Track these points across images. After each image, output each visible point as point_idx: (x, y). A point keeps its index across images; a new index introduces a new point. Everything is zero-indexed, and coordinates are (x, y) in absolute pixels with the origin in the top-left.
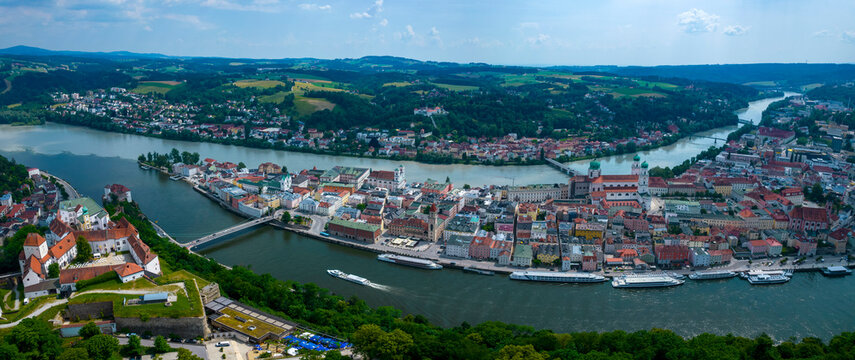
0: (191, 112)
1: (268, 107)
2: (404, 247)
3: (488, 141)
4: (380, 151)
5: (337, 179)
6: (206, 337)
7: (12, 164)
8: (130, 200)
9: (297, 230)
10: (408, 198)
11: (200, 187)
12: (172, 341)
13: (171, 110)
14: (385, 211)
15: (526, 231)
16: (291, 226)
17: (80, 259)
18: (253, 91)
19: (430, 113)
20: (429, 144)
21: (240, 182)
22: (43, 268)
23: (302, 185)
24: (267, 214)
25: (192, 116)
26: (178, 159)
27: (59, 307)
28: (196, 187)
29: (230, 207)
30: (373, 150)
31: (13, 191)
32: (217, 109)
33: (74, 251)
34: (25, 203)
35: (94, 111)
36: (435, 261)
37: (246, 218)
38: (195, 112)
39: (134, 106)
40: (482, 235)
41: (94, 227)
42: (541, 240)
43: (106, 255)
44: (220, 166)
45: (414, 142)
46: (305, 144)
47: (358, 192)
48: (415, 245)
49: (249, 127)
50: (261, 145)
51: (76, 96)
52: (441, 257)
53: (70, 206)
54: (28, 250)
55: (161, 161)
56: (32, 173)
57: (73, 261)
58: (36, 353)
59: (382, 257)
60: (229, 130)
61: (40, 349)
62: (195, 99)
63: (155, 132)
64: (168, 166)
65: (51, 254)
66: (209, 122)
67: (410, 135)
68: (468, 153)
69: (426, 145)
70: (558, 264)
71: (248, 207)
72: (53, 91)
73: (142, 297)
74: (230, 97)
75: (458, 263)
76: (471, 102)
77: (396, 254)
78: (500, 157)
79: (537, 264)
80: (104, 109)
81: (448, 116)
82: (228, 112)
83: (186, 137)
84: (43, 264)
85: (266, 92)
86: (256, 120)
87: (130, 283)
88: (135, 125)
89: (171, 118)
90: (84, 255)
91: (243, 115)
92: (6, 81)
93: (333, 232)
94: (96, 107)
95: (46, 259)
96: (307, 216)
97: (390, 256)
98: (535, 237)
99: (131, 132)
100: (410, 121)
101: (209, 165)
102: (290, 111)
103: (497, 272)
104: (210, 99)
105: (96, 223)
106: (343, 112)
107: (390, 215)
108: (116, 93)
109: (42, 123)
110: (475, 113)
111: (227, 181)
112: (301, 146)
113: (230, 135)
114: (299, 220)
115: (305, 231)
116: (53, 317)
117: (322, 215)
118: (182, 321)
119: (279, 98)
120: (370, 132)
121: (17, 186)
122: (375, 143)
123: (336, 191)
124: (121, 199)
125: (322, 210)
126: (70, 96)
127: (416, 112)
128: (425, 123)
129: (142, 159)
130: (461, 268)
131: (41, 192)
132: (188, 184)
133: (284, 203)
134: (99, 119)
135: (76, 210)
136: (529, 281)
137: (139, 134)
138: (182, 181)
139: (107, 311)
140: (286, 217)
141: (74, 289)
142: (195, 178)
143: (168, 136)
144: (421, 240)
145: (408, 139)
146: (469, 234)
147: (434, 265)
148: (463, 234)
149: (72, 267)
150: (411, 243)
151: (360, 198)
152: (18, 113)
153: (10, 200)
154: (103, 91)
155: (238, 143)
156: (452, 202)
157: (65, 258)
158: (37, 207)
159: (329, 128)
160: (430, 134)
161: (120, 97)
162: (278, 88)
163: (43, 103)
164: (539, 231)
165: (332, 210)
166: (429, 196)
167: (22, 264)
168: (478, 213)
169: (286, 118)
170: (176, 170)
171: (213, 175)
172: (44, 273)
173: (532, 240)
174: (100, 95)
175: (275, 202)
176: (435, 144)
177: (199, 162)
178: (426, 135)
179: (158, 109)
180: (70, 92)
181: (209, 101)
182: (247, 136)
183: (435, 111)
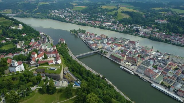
0: (88, 16)
1: (110, 16)
2: (128, 66)
3: (180, 36)
4: (138, 34)
5: (120, 41)
6: (61, 79)
7: (35, 31)
8: (65, 43)
9: (103, 55)
10: (137, 51)
11: (84, 40)
12: (55, 80)
13: (82, 16)
14: (128, 54)
15: (166, 72)
16: (102, 54)
17: (44, 59)
18: (106, 10)
19: (161, 22)
20: (156, 33)
21: (94, 39)
22: (35, 60)
23: (109, 42)
24: (97, 50)
25: (87, 18)
26: (80, 32)
27: (35, 69)
28: (83, 40)
29: (89, 46)
30: (136, 33)
31: (35, 38)
32: (95, 16)
33: (43, 56)
34: (38, 42)
35: (61, 16)
36: (133, 72)
37: (92, 50)
38: (89, 17)
39: (72, 15)
40: (151, 69)
41: (50, 51)
42: (169, 77)
43: (50, 58)
44: (90, 34)
45: (150, 32)
46: (117, 29)
47: (123, 47)
48: (131, 66)
49: (103, 22)
50: (104, 28)
51: (56, 11)
52: (136, 71)
53: (45, 45)
54: (32, 56)
55: (75, 32)
56: (41, 34)
57: (43, 59)
58: (28, 78)
59: (121, 67)
60: (97, 23)
61: (29, 77)
62: (89, 12)
63: (76, 23)
64: (77, 34)
65: (37, 57)
66: (92, 20)
67: (151, 29)
68: (168, 39)
69: (154, 34)
70: (169, 87)
71: (93, 47)
72: (49, 9)
73: (50, 68)
74: (99, 12)
75: (139, 75)
76: (180, 19)
77: (124, 67)
78: (180, 43)
79: (162, 84)
80: (63, 15)
81: (168, 24)
82: (98, 17)
83: (84, 25)
84: (35, 59)
85: (110, 11)
86: (105, 20)
87: (50, 65)
88: (71, 20)
89: (82, 18)
90: (46, 58)
91: (102, 18)
92: (37, 6)
93: (112, 57)
94: (61, 15)
95: (36, 58)
96: (107, 52)
97: (123, 67)
98: (168, 75)
99: (70, 22)
100: (152, 24)
101: (87, 34)
102: (115, 17)
103: (148, 82)
104: (93, 12)
105: (50, 50)
106: (131, 19)
107: (128, 55)
108: (67, 10)
109: (46, 19)
110: (180, 24)
111: (91, 39)
112: (116, 29)
113: (97, 25)
114: (105, 52)
115: (105, 56)
116: (33, 71)
117: (111, 52)
118: (56, 75)
119: (113, 13)
120: (138, 27)
121: (36, 37)
122: (137, 31)
123: (117, 45)
124: (62, 43)
125: (112, 50)
126: (54, 11)
127: (156, 21)
128: (158, 26)
129: (71, 31)
130: (139, 76)
131: (43, 39)
132: (81, 39)
133: (103, 47)
134: (62, 18)
135: (46, 46)
136: (155, 88)
137: (72, 23)
138: (80, 38)
139: (44, 71)
140: (102, 51)
141: (39, 65)
142: (83, 37)
143: (80, 24)
144: (134, 65)
145: (149, 31)
146: (147, 67)
147: (132, 73)
148: (145, 66)
149: (42, 60)
150: (130, 64)
151: (123, 48)
152: (39, 16)
153: (34, 41)
154: (64, 9)
155: (98, 27)
156: (148, 55)
157: (41, 58)
158: (41, 43)
159: (125, 24)
160: (158, 30)
161: (68, 12)
162: (114, 9)
163: (47, 13)
164: (171, 73)
165: (114, 51)
166: (143, 52)
167: (31, 59)
168: (154, 61)
169: (113, 20)
170: (79, 35)
171: (87, 37)
172: (35, 61)
173: (166, 76)
174: (63, 11)
175: (100, 46)
176: (158, 34)
177: (85, 33)
178: (156, 30)
179: (78, 15)
180: (54, 10)
181: (93, 13)
182: (101, 25)
183: (163, 22)
